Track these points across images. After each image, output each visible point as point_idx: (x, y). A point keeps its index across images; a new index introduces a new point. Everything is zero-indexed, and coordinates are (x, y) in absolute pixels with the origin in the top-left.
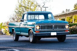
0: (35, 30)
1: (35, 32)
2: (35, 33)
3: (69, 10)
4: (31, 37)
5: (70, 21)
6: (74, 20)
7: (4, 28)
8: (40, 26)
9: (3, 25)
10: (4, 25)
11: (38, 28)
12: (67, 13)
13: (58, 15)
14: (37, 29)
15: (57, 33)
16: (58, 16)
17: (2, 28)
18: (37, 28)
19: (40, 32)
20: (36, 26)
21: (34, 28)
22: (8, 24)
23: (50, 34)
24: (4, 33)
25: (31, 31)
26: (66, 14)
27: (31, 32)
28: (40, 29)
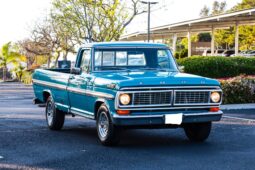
0: (116, 108)
1: (116, 112)
2: (115, 116)
3: (224, 4)
4: (102, 126)
5: (226, 41)
6: (240, 40)
7: (14, 61)
8: (130, 95)
9: (11, 50)
10: (14, 51)
11: (125, 99)
12: (218, 18)
13: (189, 23)
14: (121, 104)
15: (184, 118)
16: (187, 26)
17: (8, 61)
18: (122, 102)
19: (131, 112)
20: (118, 93)
21: (113, 99)
22: (29, 47)
23: (163, 119)
24: (14, 75)
25: (102, 107)
26: (215, 21)
27: (103, 110)
28: (130, 103)
